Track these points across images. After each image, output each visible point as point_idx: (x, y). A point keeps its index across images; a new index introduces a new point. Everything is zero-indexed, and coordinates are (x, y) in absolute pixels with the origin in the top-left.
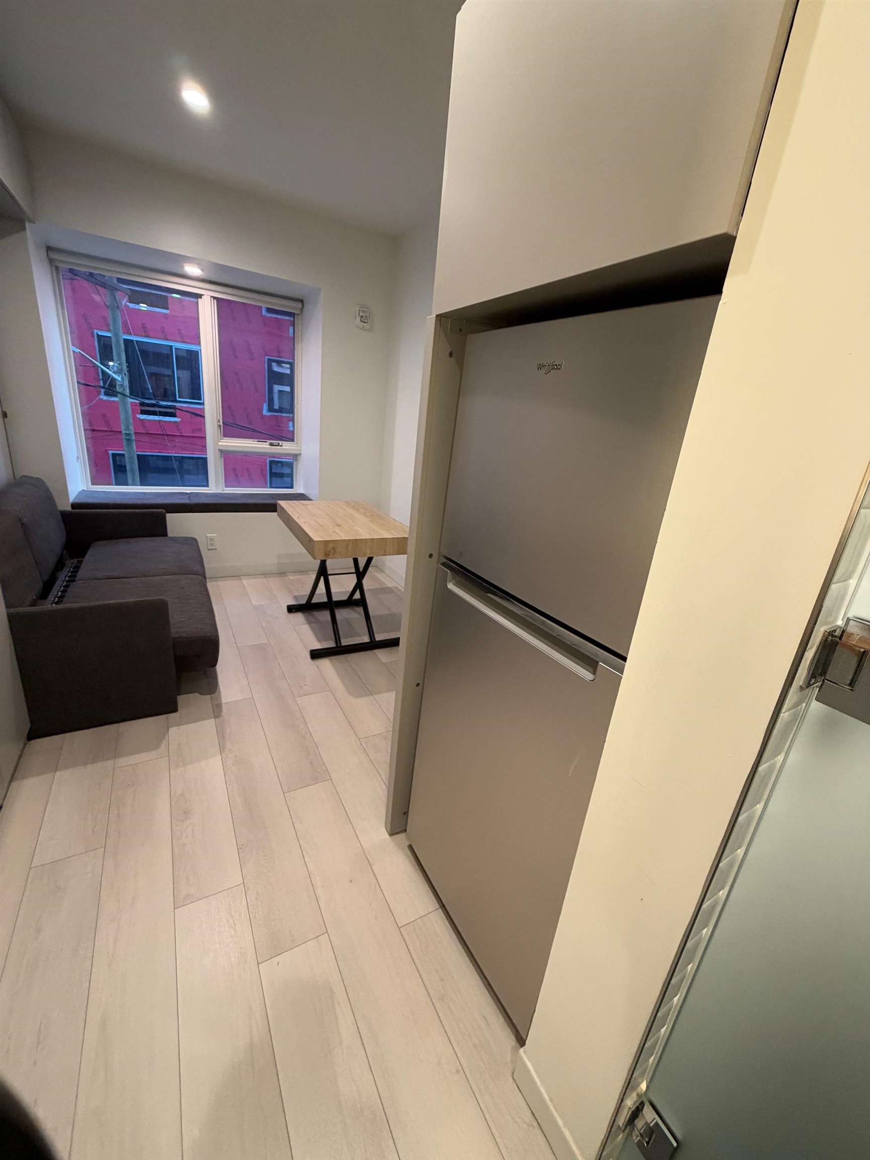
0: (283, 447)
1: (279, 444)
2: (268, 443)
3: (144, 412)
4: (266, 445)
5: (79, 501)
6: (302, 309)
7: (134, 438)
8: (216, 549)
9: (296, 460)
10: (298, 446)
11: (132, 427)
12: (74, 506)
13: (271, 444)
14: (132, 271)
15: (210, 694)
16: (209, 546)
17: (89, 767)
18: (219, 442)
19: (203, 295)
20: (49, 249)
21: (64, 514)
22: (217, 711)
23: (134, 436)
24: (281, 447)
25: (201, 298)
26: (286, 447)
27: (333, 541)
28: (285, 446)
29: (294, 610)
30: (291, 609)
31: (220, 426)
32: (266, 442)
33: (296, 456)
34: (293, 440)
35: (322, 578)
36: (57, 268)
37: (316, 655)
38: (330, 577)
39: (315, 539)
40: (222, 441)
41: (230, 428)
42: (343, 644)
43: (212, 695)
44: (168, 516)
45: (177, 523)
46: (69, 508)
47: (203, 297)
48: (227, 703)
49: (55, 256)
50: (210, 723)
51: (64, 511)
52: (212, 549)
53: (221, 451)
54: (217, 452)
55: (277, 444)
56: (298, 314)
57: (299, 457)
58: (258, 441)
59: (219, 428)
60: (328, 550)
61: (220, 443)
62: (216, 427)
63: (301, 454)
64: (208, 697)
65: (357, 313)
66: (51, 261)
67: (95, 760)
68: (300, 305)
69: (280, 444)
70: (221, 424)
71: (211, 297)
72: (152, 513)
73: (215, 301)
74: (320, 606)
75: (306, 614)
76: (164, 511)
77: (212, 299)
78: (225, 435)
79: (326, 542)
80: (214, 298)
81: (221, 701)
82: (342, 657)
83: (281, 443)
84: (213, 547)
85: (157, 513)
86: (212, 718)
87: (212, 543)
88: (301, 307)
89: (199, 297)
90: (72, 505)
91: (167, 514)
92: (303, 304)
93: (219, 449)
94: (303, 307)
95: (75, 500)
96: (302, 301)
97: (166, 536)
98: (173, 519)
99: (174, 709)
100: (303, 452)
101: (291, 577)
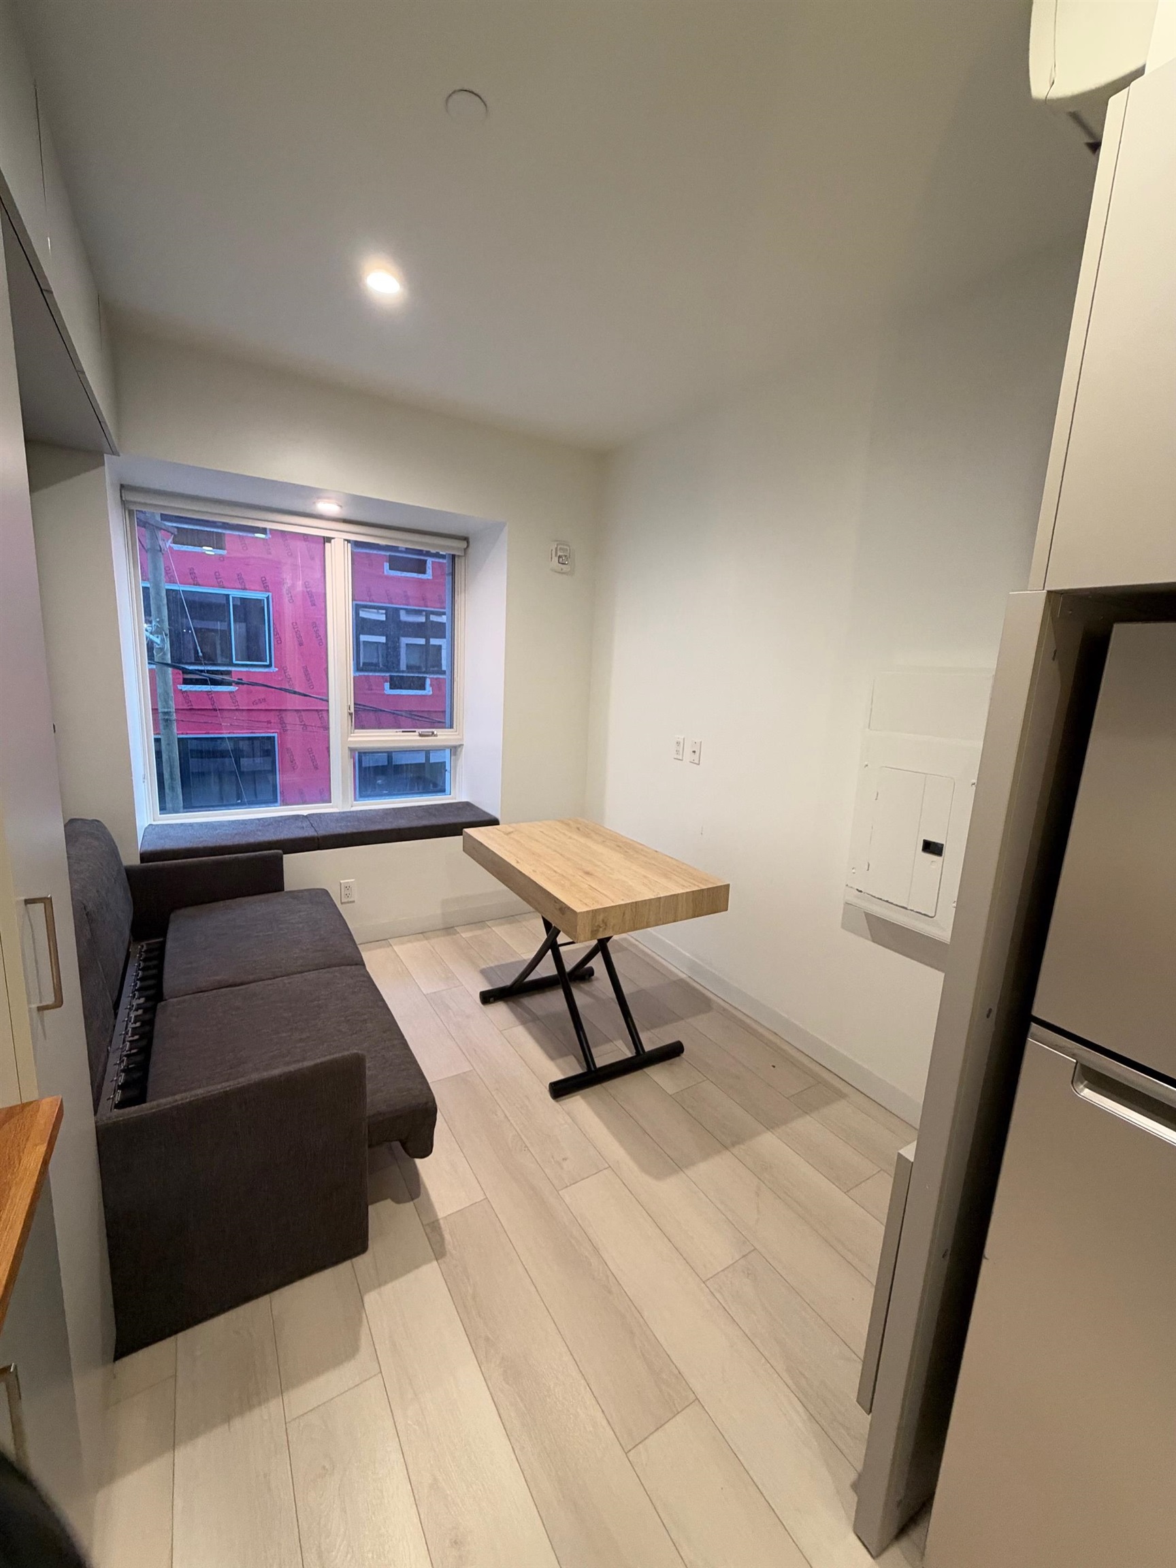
0: (438, 737)
1: (433, 733)
2: (417, 733)
4: (416, 735)
5: (150, 848)
6: (465, 550)
7: (174, 717)
8: (354, 902)
9: (455, 754)
10: (458, 735)
11: (172, 703)
12: (145, 857)
13: (422, 735)
14: (228, 511)
15: (412, 1199)
16: (343, 899)
18: (348, 737)
19: (333, 538)
20: (122, 486)
21: (130, 872)
22: (435, 1240)
23: (174, 714)
24: (435, 738)
25: (330, 542)
26: (442, 737)
27: (605, 910)
28: (440, 735)
29: (492, 999)
30: (488, 998)
31: (351, 714)
32: (415, 732)
33: (455, 750)
34: (451, 726)
36: (131, 513)
37: (560, 1090)
39: (576, 909)
40: (352, 735)
41: (364, 715)
42: (598, 1063)
43: (415, 1201)
44: (287, 858)
45: (298, 868)
46: (137, 862)
47: (333, 541)
48: (445, 1218)
49: (129, 497)
50: (430, 1272)
51: (130, 867)
52: (348, 902)
53: (352, 750)
54: (347, 752)
55: (430, 734)
56: (459, 556)
57: (459, 750)
58: (403, 732)
59: (350, 717)
60: (596, 924)
61: (350, 739)
62: (346, 714)
63: (463, 745)
64: (409, 1206)
65: (554, 551)
66: (124, 503)
68: (463, 544)
69: (435, 733)
70: (353, 711)
71: (345, 540)
72: (263, 858)
73: (349, 545)
74: (528, 987)
75: (511, 1004)
76: (280, 851)
77: (346, 542)
78: (356, 728)
79: (595, 913)
80: (349, 541)
81: (437, 1216)
82: (597, 1088)
83: (435, 731)
84: (351, 900)
85: (271, 856)
86: (430, 1261)
87: (347, 892)
88: (465, 547)
89: (329, 540)
90: (141, 854)
91: (284, 856)
92: (468, 542)
93: (349, 748)
94: (468, 546)
95: (144, 849)
96: (466, 539)
97: (282, 889)
98: (291, 864)
99: (361, 1250)
100: (465, 742)
101: (464, 935)
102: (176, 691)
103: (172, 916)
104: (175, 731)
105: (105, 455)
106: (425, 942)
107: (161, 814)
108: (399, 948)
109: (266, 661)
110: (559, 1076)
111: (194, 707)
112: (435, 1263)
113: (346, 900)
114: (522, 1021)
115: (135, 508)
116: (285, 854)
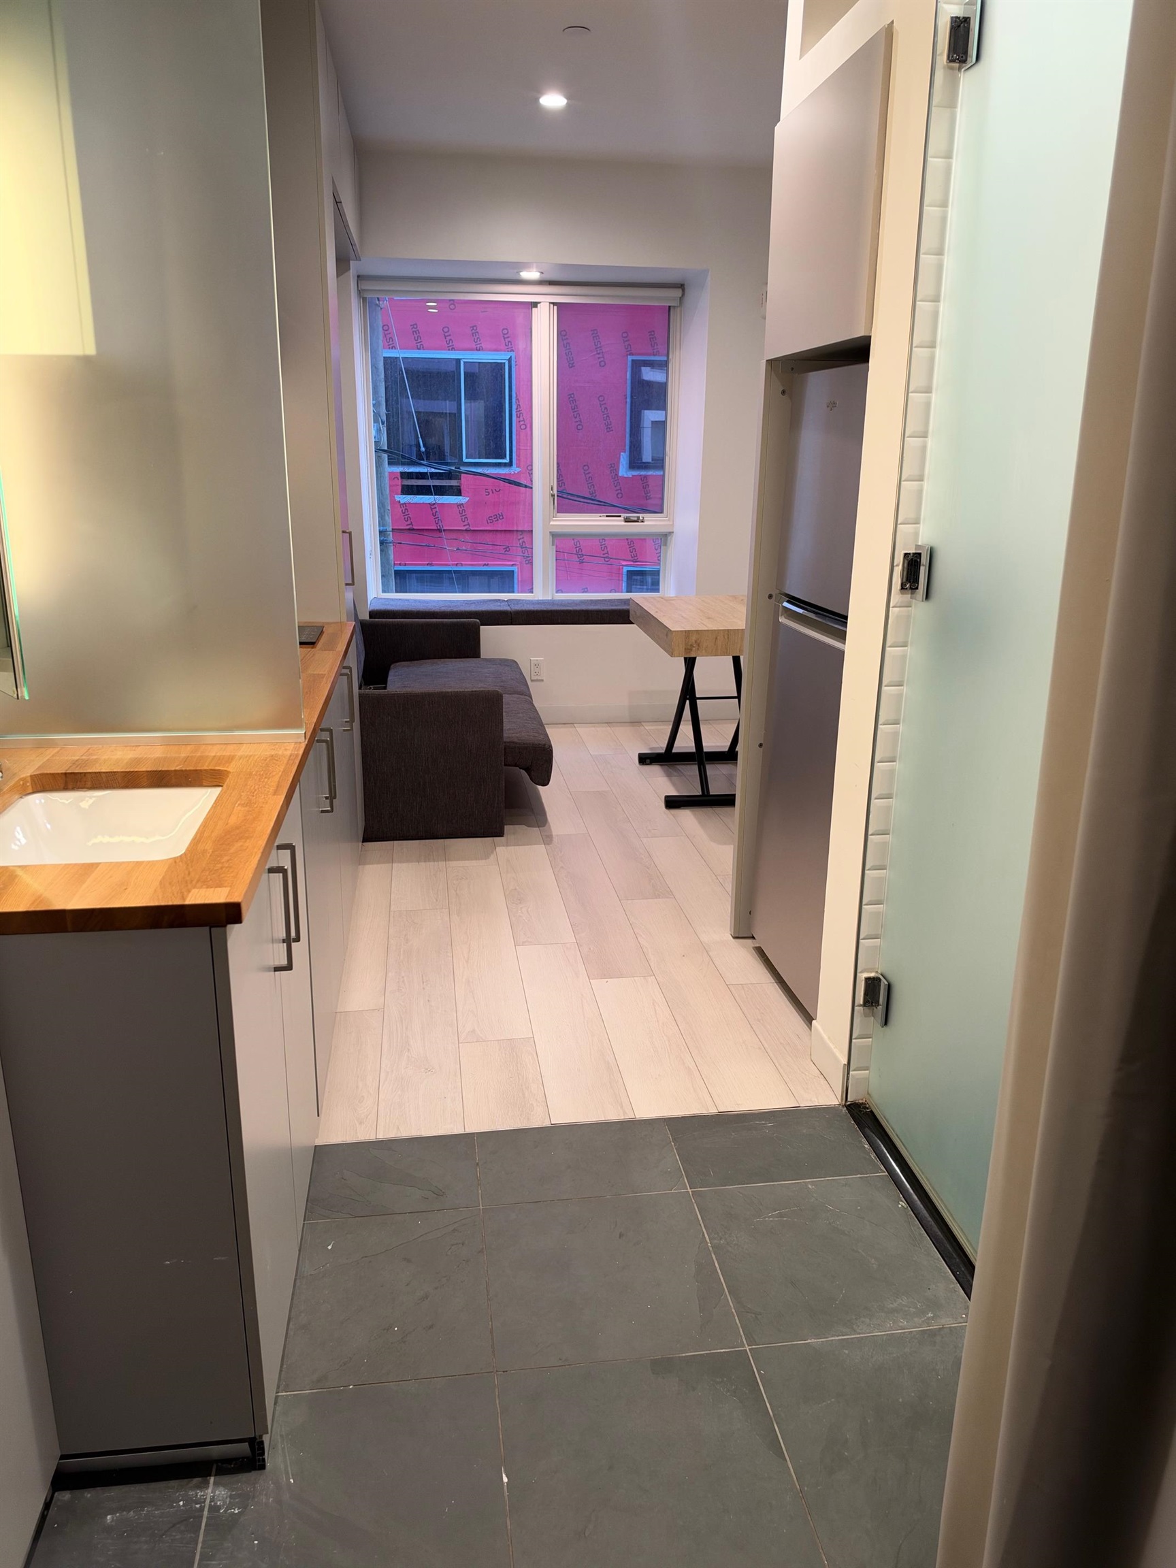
0: (646, 523)
1: (638, 517)
2: (622, 518)
3: (407, 490)
4: (621, 520)
5: (378, 607)
6: (681, 299)
8: (543, 680)
9: (666, 544)
10: (669, 520)
12: (373, 614)
13: (627, 520)
15: (538, 827)
16: (532, 676)
18: (550, 520)
19: (540, 303)
20: (358, 276)
21: (364, 626)
22: (548, 839)
24: (642, 523)
25: (536, 307)
26: (651, 523)
27: (698, 631)
28: (648, 520)
29: (648, 761)
30: (644, 759)
31: (553, 495)
32: (620, 516)
33: (666, 537)
34: (662, 512)
35: (688, 702)
36: (364, 299)
37: (672, 803)
38: (698, 701)
39: (674, 630)
40: (555, 518)
41: (566, 500)
42: (711, 794)
43: (540, 829)
44: (484, 630)
45: (494, 639)
46: (367, 617)
47: (539, 305)
48: (558, 835)
49: (365, 286)
50: (540, 848)
51: (363, 620)
52: (537, 680)
53: (554, 535)
54: (549, 538)
55: (636, 519)
56: (674, 307)
57: (669, 538)
58: (607, 516)
59: (552, 499)
60: (690, 644)
61: (552, 523)
62: (548, 497)
63: (673, 532)
64: (536, 830)
66: (360, 292)
67: (428, 860)
68: (678, 293)
69: (641, 518)
70: (555, 492)
71: (550, 303)
72: (463, 625)
73: (555, 307)
74: (685, 758)
76: (479, 622)
77: (552, 305)
78: (558, 512)
79: (688, 633)
80: (554, 304)
81: (551, 833)
82: (709, 810)
83: (641, 516)
84: (539, 678)
85: (469, 624)
86: (541, 845)
87: (537, 670)
88: (680, 296)
89: (535, 305)
90: (370, 612)
91: (481, 627)
92: (683, 290)
93: (550, 532)
94: (683, 295)
95: (372, 608)
96: (681, 286)
97: (479, 657)
98: (488, 633)
99: (500, 833)
100: (676, 529)
101: (649, 727)
102: (393, 502)
103: (392, 666)
104: (392, 557)
105: (351, 262)
106: (608, 728)
107: (384, 591)
108: (582, 730)
109: (504, 457)
110: (673, 792)
111: (415, 528)
112: (543, 846)
113: (535, 678)
114: (669, 776)
115: (368, 295)
116: (482, 625)
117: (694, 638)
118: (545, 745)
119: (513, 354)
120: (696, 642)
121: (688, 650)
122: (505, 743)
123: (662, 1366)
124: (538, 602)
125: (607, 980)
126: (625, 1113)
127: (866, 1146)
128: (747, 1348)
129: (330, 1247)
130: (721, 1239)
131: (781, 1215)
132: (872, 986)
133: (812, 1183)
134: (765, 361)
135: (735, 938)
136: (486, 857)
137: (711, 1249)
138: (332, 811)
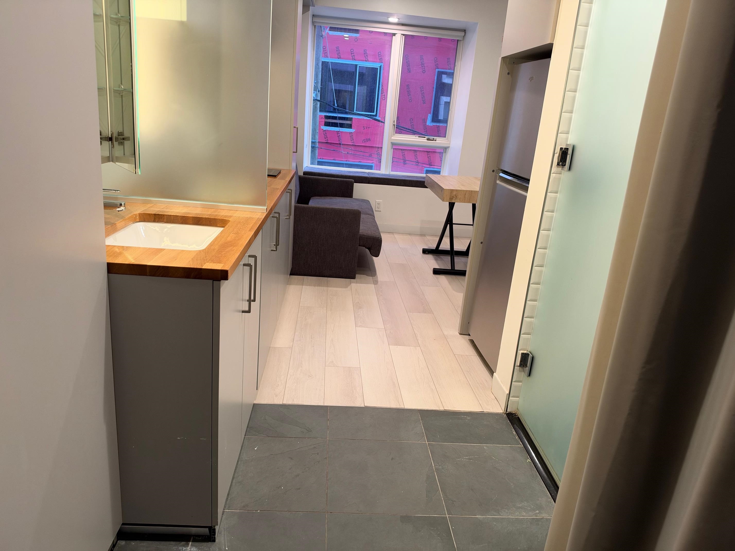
0: (437, 142)
1: (434, 139)
2: (426, 138)
3: (327, 124)
4: (425, 139)
5: (308, 170)
6: (464, 36)
8: (381, 211)
9: (445, 152)
10: (448, 141)
12: (305, 173)
13: (428, 139)
16: (376, 208)
17: (317, 287)
19: (396, 34)
20: (313, 15)
21: (300, 178)
22: (376, 282)
24: (435, 142)
25: (395, 36)
26: (439, 142)
27: (456, 190)
28: (438, 140)
29: (427, 252)
30: (425, 251)
31: (394, 125)
32: (425, 137)
34: (445, 137)
35: (448, 225)
36: (315, 26)
37: (436, 272)
38: (454, 225)
39: (445, 188)
40: (394, 136)
42: (456, 269)
43: (373, 277)
44: (355, 184)
45: (360, 190)
46: (302, 174)
47: (396, 35)
48: (381, 281)
49: (316, 20)
51: (300, 175)
53: (393, 144)
54: (390, 144)
55: (432, 139)
56: (460, 40)
57: (447, 150)
58: (419, 137)
59: (394, 126)
60: (452, 196)
61: (392, 138)
62: (392, 125)
63: (450, 147)
66: (313, 23)
67: (318, 286)
68: (463, 34)
70: (395, 123)
71: (402, 34)
72: (346, 182)
73: (404, 36)
74: (444, 252)
76: (353, 181)
78: (396, 133)
79: (452, 191)
80: (403, 35)
82: (454, 277)
83: (435, 138)
84: (379, 210)
85: (349, 181)
87: (378, 206)
89: (394, 34)
90: (304, 172)
91: (354, 183)
92: (465, 33)
93: (391, 142)
94: (465, 35)
95: (305, 170)
96: (465, 31)
97: (352, 197)
98: (357, 187)
99: (354, 278)
100: (451, 146)
101: (429, 238)
102: (320, 129)
103: (312, 198)
104: (317, 154)
105: (310, 7)
106: (410, 236)
107: (311, 164)
108: (397, 236)
109: (373, 112)
112: (373, 285)
113: (377, 210)
114: (436, 260)
115: (317, 24)
116: (355, 183)
117: (454, 193)
118: (378, 238)
119: (382, 64)
120: (455, 195)
121: (451, 199)
122: (360, 235)
123: (406, 519)
124: (382, 175)
125: (397, 346)
126: (400, 405)
127: (514, 433)
128: (447, 516)
129: (256, 449)
130: (440, 466)
131: (470, 459)
132: (525, 357)
133: (486, 446)
134: (501, 58)
135: (460, 334)
136: (346, 287)
137: (434, 470)
138: (276, 250)
